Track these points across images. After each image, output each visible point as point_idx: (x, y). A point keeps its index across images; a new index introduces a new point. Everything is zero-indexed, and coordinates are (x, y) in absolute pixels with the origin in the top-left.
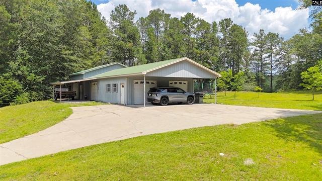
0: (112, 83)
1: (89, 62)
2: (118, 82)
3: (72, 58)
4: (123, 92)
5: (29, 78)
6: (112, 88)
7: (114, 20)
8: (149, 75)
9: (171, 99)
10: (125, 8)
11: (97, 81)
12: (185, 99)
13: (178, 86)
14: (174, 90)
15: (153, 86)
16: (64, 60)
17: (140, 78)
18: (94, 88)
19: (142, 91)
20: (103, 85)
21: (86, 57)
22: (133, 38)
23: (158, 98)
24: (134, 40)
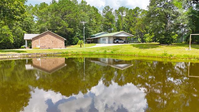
0: (104, 38)
1: (95, 31)
2: (106, 38)
3: (91, 30)
4: (107, 40)
5: (81, 37)
6: (104, 39)
7: (104, 13)
8: (114, 36)
9: (119, 42)
10: (108, 7)
11: (100, 38)
12: (123, 42)
13: (121, 39)
14: (121, 40)
15: (114, 39)
16: (89, 31)
17: (111, 37)
18: (99, 40)
19: (112, 40)
20: (101, 39)
21: (94, 30)
22: (111, 20)
23: (116, 42)
24: (112, 21)
